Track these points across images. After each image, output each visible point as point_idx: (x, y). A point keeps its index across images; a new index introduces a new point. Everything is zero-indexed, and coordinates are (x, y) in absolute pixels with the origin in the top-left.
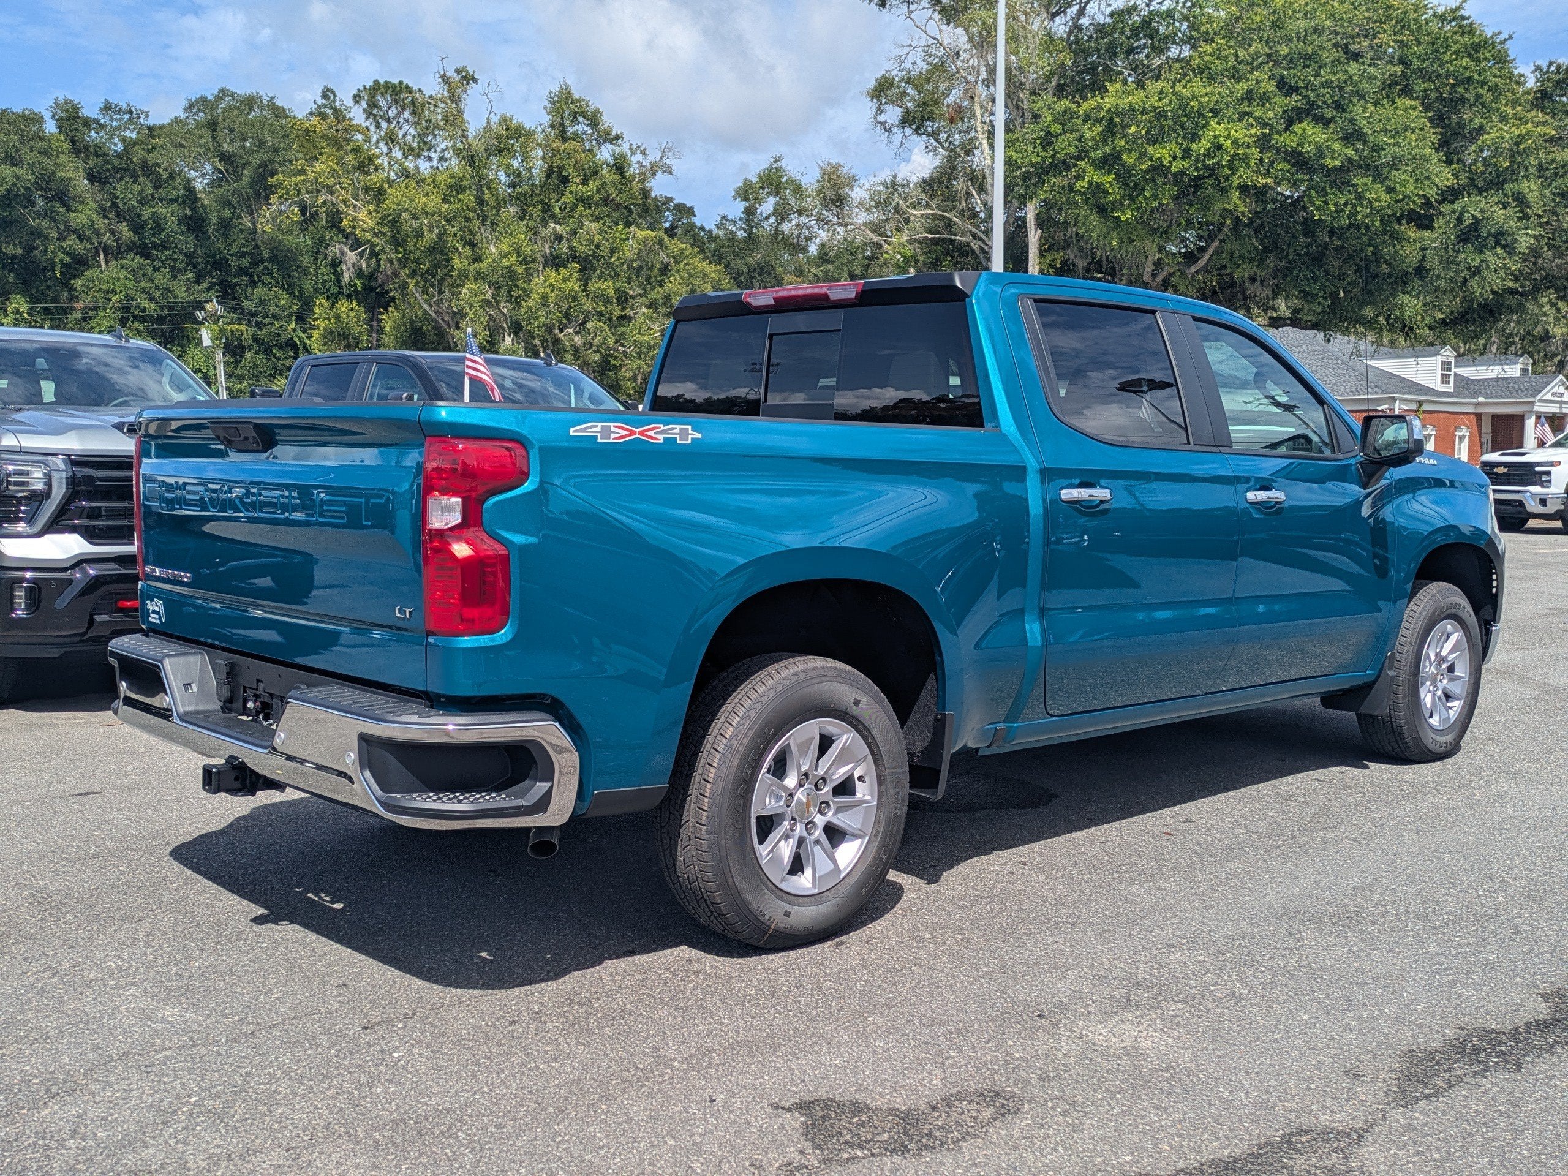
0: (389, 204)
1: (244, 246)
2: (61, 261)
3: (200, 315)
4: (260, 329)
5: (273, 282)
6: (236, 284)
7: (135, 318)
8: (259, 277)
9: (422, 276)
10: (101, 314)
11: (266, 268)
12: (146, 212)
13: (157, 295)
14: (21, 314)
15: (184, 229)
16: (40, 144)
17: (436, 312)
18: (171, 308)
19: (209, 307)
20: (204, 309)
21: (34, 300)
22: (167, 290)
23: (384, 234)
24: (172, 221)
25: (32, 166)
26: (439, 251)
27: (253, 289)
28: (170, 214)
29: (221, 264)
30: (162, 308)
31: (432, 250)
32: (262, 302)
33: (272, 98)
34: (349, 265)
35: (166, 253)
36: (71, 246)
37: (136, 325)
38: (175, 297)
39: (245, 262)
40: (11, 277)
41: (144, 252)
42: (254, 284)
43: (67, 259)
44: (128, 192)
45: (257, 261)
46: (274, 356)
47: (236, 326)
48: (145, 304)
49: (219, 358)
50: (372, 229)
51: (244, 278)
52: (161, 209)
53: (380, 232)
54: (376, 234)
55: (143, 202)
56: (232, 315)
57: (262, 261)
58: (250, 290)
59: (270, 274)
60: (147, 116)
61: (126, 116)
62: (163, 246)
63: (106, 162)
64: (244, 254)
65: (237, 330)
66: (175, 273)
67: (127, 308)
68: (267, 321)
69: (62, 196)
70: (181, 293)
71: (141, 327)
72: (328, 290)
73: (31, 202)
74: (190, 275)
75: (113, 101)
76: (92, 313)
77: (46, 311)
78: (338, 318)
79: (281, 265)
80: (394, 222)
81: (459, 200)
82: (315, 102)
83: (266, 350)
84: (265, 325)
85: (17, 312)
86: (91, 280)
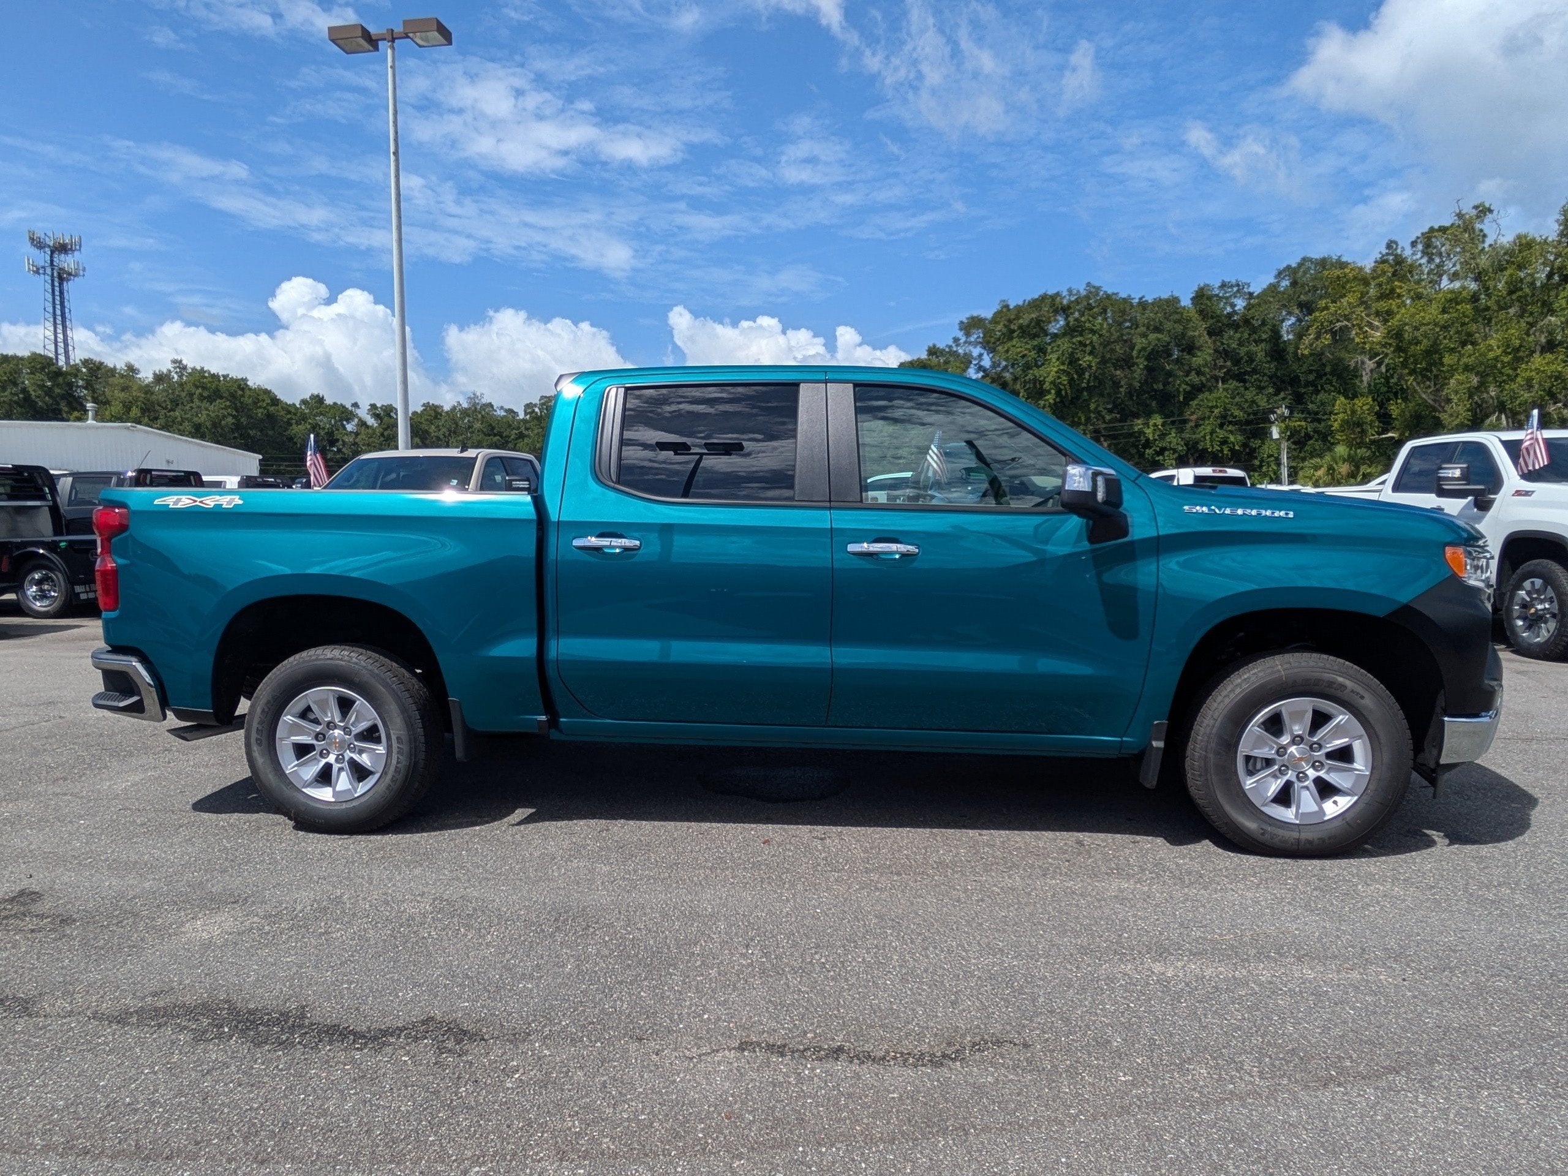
0: (1394, 322)
1: (1312, 365)
2: (1184, 390)
3: (1272, 417)
4: (1320, 423)
5: (1333, 389)
6: (1304, 393)
7: (1230, 423)
8: (1322, 386)
9: (1421, 373)
10: (1207, 422)
11: (1327, 379)
12: (1243, 351)
13: (1246, 406)
14: (1157, 426)
15: (1269, 359)
16: (1177, 317)
17: (1435, 401)
18: (1255, 414)
19: (1279, 412)
20: (1276, 413)
21: (1166, 416)
22: (1253, 402)
23: (1390, 345)
24: (1261, 355)
25: (1169, 331)
26: (1433, 353)
27: (1317, 395)
28: (1260, 351)
29: (1294, 381)
30: (1249, 415)
31: (1428, 353)
32: (1323, 404)
33: (1340, 257)
34: (1368, 370)
35: (1255, 377)
36: (1190, 380)
37: (1230, 428)
38: (1258, 406)
39: (1311, 377)
40: (1154, 404)
41: (1240, 378)
42: (1317, 392)
43: (1188, 388)
44: (1231, 339)
45: (1320, 376)
46: (1329, 442)
47: (1299, 423)
48: (1236, 413)
49: (1284, 445)
50: (1380, 343)
51: (1311, 388)
52: (1253, 348)
53: (1386, 343)
54: (1384, 346)
55: (1241, 344)
56: (1300, 415)
57: (1325, 374)
58: (1314, 396)
59: (1331, 383)
60: (1249, 286)
61: (1235, 289)
62: (1255, 371)
63: (1218, 321)
64: (1311, 372)
65: (1299, 426)
66: (1261, 389)
67: (1224, 417)
68: (1326, 417)
69: (1190, 348)
70: (1263, 403)
71: (1234, 428)
72: (1379, 390)
73: (1169, 354)
74: (1271, 390)
75: (1227, 280)
76: (1201, 422)
77: (1173, 423)
78: (1353, 412)
79: (1340, 377)
80: (1398, 335)
81: (1457, 310)
82: (1380, 253)
83: (1323, 437)
84: (1324, 420)
85: (1155, 425)
86: (1202, 400)
